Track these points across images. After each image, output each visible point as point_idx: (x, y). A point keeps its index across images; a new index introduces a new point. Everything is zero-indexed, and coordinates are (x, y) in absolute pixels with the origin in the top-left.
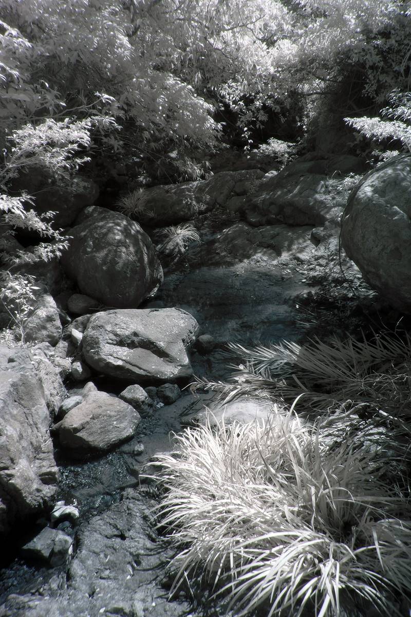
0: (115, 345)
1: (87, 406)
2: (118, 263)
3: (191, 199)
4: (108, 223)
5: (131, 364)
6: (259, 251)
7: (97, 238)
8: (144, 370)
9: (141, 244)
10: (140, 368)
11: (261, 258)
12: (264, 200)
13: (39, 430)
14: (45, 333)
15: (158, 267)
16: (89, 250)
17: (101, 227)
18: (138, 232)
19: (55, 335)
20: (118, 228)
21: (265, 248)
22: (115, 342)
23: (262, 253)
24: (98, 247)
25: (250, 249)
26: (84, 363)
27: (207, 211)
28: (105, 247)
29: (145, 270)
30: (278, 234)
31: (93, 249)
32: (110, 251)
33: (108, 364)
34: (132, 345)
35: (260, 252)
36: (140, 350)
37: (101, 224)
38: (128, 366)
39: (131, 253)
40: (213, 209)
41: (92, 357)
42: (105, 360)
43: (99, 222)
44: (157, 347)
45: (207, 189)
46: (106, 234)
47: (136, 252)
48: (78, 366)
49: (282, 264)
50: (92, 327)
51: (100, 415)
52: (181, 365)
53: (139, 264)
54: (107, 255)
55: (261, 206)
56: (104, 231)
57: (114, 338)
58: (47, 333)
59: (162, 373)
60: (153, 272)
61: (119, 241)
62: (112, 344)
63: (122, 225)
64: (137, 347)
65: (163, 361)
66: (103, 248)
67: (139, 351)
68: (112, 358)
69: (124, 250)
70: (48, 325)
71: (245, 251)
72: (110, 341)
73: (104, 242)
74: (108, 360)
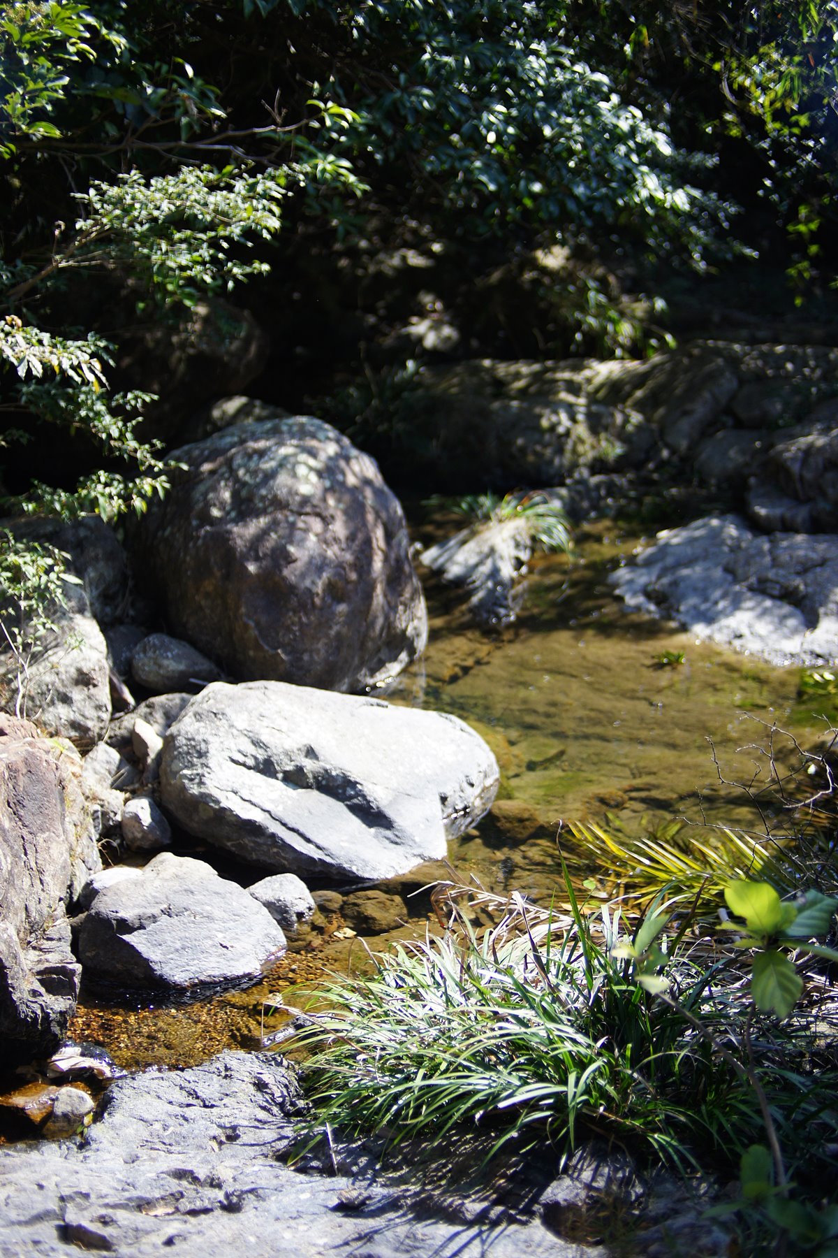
0: (249, 768)
1: (157, 883)
2: (295, 561)
3: (573, 419)
4: (281, 444)
5: (284, 825)
6: (749, 604)
7: (245, 484)
8: (318, 847)
9: (370, 517)
10: (308, 841)
11: (750, 626)
12: (809, 451)
13: (46, 888)
14: (63, 712)
15: (412, 599)
16: (216, 512)
17: (262, 454)
18: (367, 482)
19: (90, 724)
20: (312, 462)
21: (772, 597)
22: (251, 762)
23: (759, 610)
24: (244, 507)
25: (724, 597)
26: (158, 806)
27: (620, 466)
28: (264, 512)
29: (369, 596)
30: (823, 563)
31: (228, 513)
32: (274, 524)
33: (223, 815)
34: (295, 778)
35: (752, 609)
36: (315, 794)
37: (261, 444)
38: (274, 828)
39: (336, 540)
40: (648, 460)
41: (184, 789)
42: (217, 802)
43: (256, 440)
44: (364, 797)
45: (639, 394)
46: (270, 476)
47: (351, 538)
48: (142, 809)
49: (812, 653)
50: (196, 714)
51: (186, 910)
52: (421, 856)
53: (353, 576)
54: (264, 533)
55: (796, 468)
56: (268, 465)
57: (251, 750)
58: (72, 716)
59: (366, 863)
60: (394, 608)
61: (306, 500)
62: (244, 765)
63: (323, 456)
64: (308, 786)
65: (376, 837)
66: (257, 514)
67: (314, 797)
68: (236, 799)
69: (317, 525)
70: (77, 694)
71: (706, 600)
72: (241, 759)
73: (263, 498)
74: (224, 804)
